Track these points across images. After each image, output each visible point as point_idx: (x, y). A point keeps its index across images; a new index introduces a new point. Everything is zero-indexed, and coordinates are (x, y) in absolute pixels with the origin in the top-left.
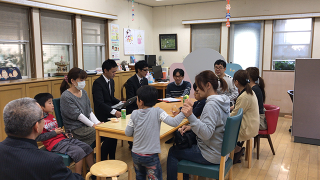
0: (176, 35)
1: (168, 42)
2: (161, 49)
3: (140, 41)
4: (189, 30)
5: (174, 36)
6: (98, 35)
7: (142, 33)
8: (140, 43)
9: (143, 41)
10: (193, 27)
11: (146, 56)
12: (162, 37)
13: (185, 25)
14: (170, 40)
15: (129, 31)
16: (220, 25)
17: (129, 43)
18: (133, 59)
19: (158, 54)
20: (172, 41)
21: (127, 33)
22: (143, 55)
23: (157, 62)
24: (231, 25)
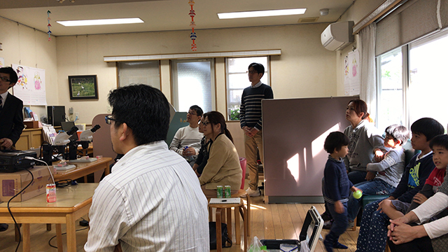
0: (95, 77)
1: (82, 88)
2: (72, 98)
3: (39, 85)
4: (114, 69)
5: (93, 79)
7: (42, 74)
8: (38, 88)
9: (43, 86)
10: (119, 65)
11: (49, 108)
12: (72, 79)
13: (108, 62)
14: (86, 84)
15: (20, 69)
16: (158, 64)
17: (21, 87)
18: (30, 112)
19: (68, 104)
20: (90, 85)
21: (18, 71)
22: (44, 106)
23: (67, 116)
24: (172, 64)
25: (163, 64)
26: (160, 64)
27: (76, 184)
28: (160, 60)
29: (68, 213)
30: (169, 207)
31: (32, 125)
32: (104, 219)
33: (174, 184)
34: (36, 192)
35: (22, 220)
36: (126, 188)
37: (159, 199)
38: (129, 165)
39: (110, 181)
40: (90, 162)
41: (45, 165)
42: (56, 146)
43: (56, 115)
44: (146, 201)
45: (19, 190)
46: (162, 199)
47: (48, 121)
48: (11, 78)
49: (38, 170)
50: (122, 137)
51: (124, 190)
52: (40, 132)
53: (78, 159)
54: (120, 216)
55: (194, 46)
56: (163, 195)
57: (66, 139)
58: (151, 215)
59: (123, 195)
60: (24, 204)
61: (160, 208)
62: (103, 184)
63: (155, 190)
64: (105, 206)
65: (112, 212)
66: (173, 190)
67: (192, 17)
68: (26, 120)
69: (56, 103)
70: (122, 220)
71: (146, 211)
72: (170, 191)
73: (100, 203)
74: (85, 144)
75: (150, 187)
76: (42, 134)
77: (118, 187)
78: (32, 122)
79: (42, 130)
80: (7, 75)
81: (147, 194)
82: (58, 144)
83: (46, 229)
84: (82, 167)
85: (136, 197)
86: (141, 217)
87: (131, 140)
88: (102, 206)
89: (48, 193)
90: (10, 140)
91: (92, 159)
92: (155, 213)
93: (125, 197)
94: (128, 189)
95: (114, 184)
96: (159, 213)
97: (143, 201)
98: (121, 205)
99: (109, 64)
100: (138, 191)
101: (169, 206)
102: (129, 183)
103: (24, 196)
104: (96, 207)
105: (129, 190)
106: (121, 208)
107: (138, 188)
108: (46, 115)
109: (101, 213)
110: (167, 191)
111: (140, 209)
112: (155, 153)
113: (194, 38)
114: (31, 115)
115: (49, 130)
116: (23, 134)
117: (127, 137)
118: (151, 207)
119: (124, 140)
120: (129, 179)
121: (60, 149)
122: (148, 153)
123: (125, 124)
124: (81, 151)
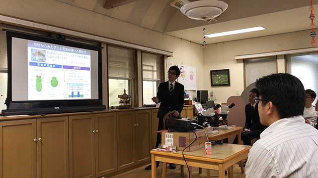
0: (228, 70)
1: (219, 78)
2: (213, 85)
3: (192, 77)
4: (242, 65)
5: (227, 72)
6: (155, 71)
7: (194, 70)
8: (192, 79)
9: (194, 77)
10: (245, 61)
11: (198, 92)
12: (213, 73)
13: (237, 60)
14: (222, 75)
15: (182, 67)
16: (275, 59)
17: (182, 78)
18: (187, 94)
19: (210, 89)
20: (224, 76)
21: (181, 69)
22: (195, 91)
23: (209, 97)
24: (287, 58)
25: (279, 59)
26: (277, 59)
27: (221, 144)
28: (276, 56)
29: (221, 163)
30: (311, 170)
31: (188, 102)
32: (258, 171)
33: (315, 151)
34: (197, 147)
35: (191, 164)
36: (275, 150)
37: (302, 161)
38: (275, 133)
39: (262, 144)
40: (227, 129)
41: (203, 129)
42: (207, 117)
43: (202, 97)
44: (292, 162)
45: (189, 144)
46: (306, 162)
47: (198, 100)
48: (176, 72)
49: (199, 132)
50: (269, 112)
51: (273, 152)
52: (193, 107)
53: (220, 127)
54: (270, 171)
55: (313, 42)
56: (306, 158)
57: (213, 112)
58: (297, 173)
59: (273, 155)
60: (191, 153)
61: (304, 169)
62: (256, 146)
63: (299, 154)
64: (258, 162)
65: (265, 167)
66: (314, 156)
67: (312, 19)
68: (185, 99)
69: (202, 89)
70: (272, 174)
71: (293, 170)
72: (312, 156)
73: (255, 159)
74: (224, 116)
75: (294, 151)
76: (194, 109)
77: (268, 149)
78: (188, 101)
79: (194, 106)
80: (174, 71)
81: (292, 157)
82: (208, 116)
83: (198, 172)
84: (222, 132)
85: (283, 158)
86: (288, 174)
87: (275, 115)
88: (256, 161)
89: (206, 148)
90: (177, 112)
91: (229, 128)
92: (300, 173)
93: (275, 157)
94: (276, 151)
95: (265, 146)
96: (304, 172)
97: (289, 162)
98: (271, 163)
99: (238, 61)
100: (285, 153)
101: (311, 168)
102: (277, 147)
103: (192, 148)
104: (252, 162)
105: (278, 152)
106: (271, 165)
107: (285, 151)
108: (196, 96)
109: (255, 167)
110: (309, 156)
111: (287, 168)
112: (296, 125)
113: (314, 35)
114: (188, 97)
115: (198, 106)
116: (184, 108)
117: (272, 111)
118: (296, 167)
119: (270, 115)
120: (277, 144)
121: (209, 118)
122: (289, 124)
123: (270, 102)
124: (221, 121)
